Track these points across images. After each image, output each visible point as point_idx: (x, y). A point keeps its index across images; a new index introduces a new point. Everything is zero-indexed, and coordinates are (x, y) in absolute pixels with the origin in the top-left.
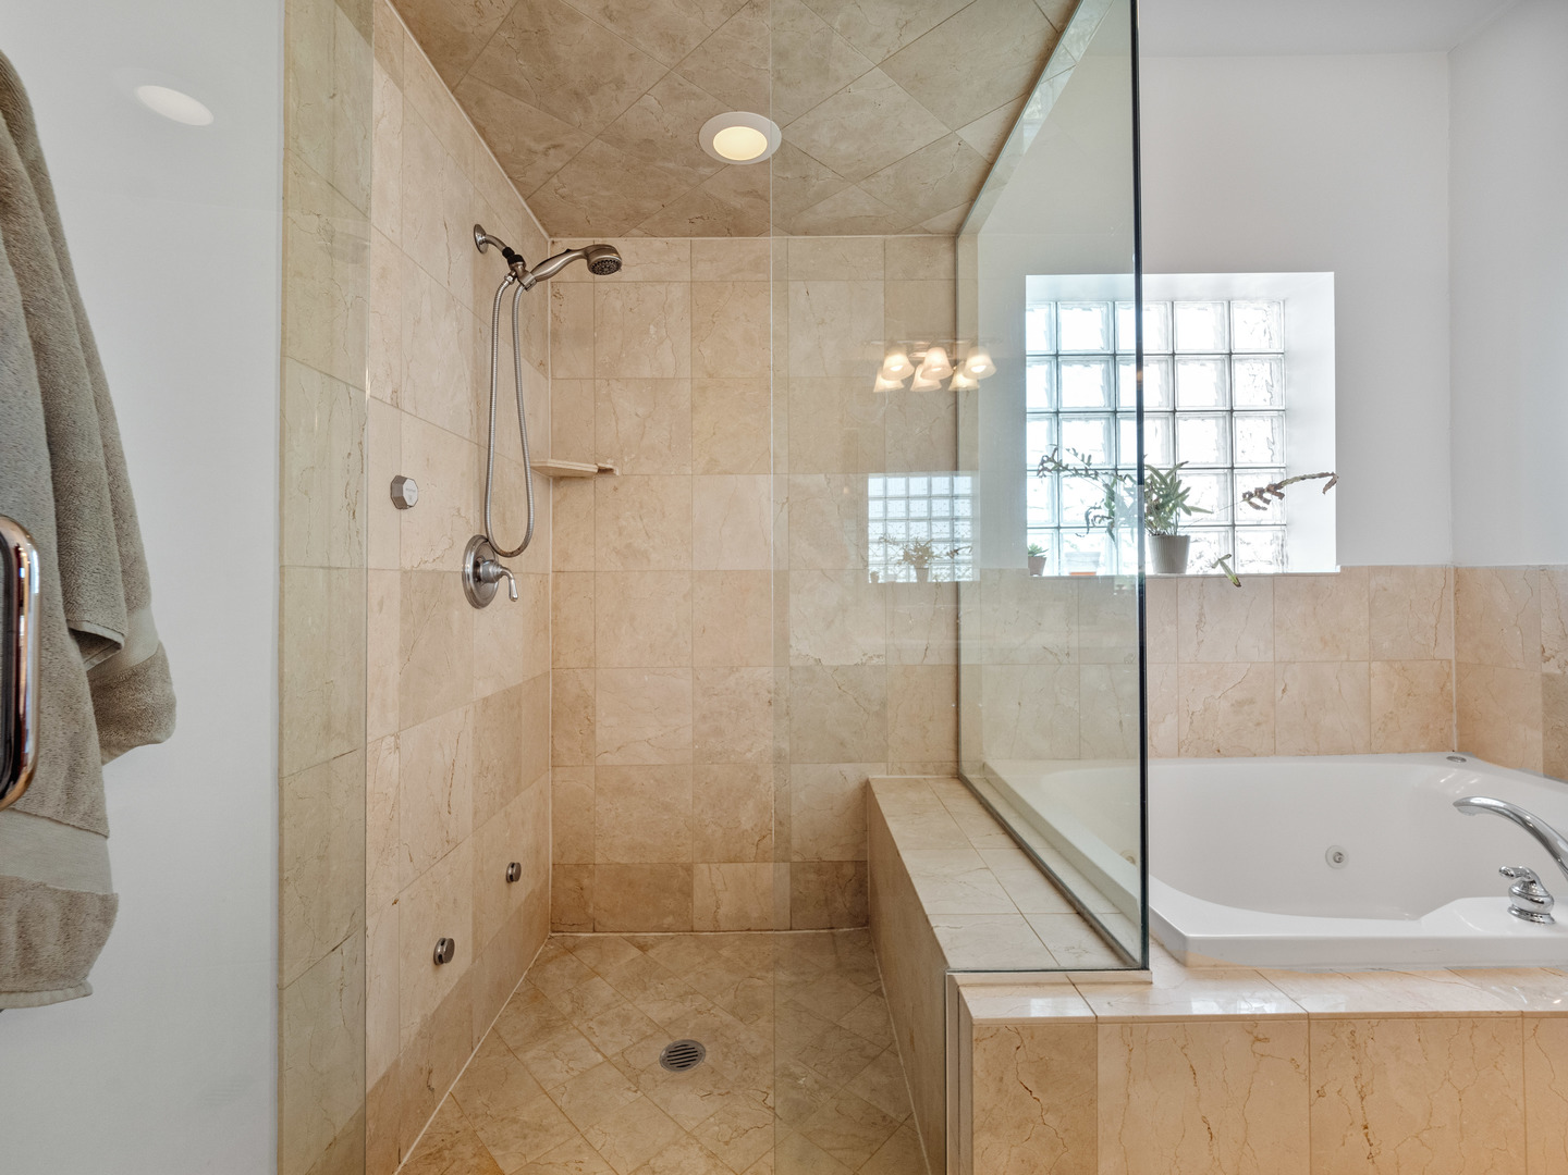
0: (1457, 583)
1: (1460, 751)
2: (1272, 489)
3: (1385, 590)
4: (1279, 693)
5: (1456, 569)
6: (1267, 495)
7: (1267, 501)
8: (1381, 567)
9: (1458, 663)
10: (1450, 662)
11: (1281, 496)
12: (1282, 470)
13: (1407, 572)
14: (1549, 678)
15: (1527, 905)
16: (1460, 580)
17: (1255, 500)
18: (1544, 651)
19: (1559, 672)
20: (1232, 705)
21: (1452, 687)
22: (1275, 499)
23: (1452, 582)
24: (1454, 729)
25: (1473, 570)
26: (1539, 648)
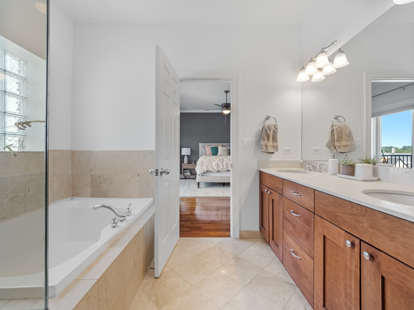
0: (72, 154)
1: (72, 196)
2: (26, 123)
3: (57, 156)
4: (27, 191)
5: (72, 151)
6: (25, 125)
7: (25, 127)
8: (56, 150)
9: (72, 175)
10: (70, 174)
11: (30, 126)
12: (23, 117)
13: (62, 151)
14: (92, 175)
15: (114, 225)
16: (73, 153)
17: (20, 126)
18: (91, 170)
19: (94, 174)
20: (10, 199)
21: (71, 181)
22: (28, 127)
23: (71, 154)
24: (71, 191)
25: (76, 151)
26: (90, 169)
